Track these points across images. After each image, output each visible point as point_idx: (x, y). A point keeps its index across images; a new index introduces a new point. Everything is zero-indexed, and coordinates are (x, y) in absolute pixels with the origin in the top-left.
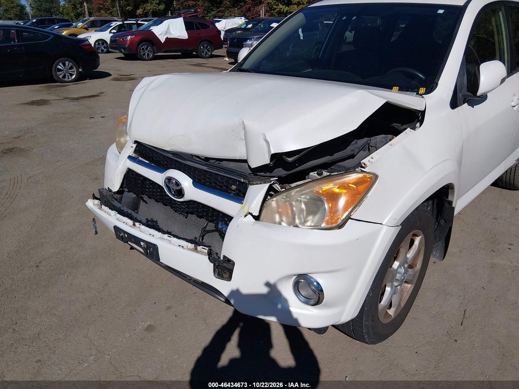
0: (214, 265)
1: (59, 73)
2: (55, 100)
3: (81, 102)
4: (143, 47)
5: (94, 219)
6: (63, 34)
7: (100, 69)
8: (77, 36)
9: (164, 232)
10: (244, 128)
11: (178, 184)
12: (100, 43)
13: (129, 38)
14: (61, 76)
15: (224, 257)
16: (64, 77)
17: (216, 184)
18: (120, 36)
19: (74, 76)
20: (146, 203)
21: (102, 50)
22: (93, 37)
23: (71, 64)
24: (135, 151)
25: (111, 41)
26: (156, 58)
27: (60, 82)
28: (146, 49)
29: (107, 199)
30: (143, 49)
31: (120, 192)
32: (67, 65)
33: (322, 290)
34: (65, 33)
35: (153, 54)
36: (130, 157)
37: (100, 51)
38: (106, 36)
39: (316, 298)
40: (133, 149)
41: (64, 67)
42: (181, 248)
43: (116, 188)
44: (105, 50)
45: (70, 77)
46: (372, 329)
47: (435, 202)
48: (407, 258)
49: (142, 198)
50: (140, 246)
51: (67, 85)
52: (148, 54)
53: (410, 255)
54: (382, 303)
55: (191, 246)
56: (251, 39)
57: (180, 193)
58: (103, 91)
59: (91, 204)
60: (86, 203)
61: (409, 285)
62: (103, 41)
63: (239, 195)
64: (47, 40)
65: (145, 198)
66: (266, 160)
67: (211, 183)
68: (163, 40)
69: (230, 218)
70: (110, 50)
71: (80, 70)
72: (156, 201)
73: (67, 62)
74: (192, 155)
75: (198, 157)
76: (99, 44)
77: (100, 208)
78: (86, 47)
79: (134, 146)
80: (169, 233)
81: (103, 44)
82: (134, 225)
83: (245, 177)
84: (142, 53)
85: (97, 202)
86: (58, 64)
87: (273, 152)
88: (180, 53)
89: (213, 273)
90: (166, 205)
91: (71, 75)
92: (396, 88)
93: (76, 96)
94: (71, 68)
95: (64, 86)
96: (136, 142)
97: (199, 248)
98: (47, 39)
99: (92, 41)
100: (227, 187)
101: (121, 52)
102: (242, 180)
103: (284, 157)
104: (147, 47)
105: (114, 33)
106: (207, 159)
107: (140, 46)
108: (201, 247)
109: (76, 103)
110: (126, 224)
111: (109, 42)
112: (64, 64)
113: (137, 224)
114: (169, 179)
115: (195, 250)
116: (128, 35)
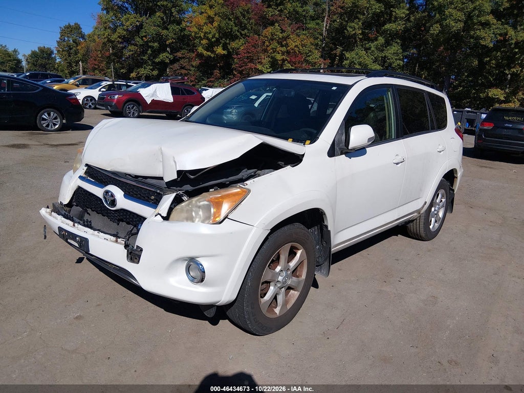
0: (128, 251)
1: (43, 122)
2: (34, 145)
3: (60, 148)
4: (129, 106)
5: (45, 226)
6: (54, 88)
7: (84, 122)
8: (67, 91)
9: (95, 230)
10: (162, 153)
11: (112, 195)
12: (89, 99)
13: (116, 97)
14: (44, 125)
15: (137, 246)
16: (48, 126)
17: (140, 195)
18: (108, 95)
19: (57, 126)
20: (90, 215)
21: (90, 106)
22: (82, 94)
23: (56, 115)
24: (86, 173)
25: (99, 98)
26: (139, 117)
27: (42, 130)
28: (132, 108)
29: (58, 209)
30: (129, 108)
31: (70, 205)
32: (52, 115)
33: (204, 272)
34: (56, 87)
35: (139, 114)
36: (81, 177)
37: (88, 107)
38: (95, 93)
39: (199, 278)
40: (84, 171)
41: (49, 117)
42: (106, 240)
43: (66, 202)
44: (93, 106)
45: (53, 127)
46: (253, 316)
47: (319, 227)
48: (289, 266)
49: (86, 211)
50: (75, 241)
51: (49, 134)
52: (133, 113)
53: (293, 264)
54: (265, 298)
55: (113, 239)
56: (231, 108)
57: (113, 203)
58: (82, 140)
59: (44, 212)
60: (40, 211)
61: (296, 292)
62: (92, 98)
63: (155, 203)
64: (37, 91)
65: (89, 211)
66: (174, 176)
67: (137, 195)
68: (149, 101)
69: (145, 219)
70: (97, 106)
71: (64, 121)
72: (97, 213)
73: (52, 113)
74: (126, 174)
75: (130, 175)
76: (87, 100)
77: (51, 215)
78: (72, 101)
79: (86, 168)
80: (99, 230)
81: (91, 100)
82: (74, 225)
83: (161, 189)
84: (127, 112)
85: (48, 210)
86: (43, 114)
87: (178, 169)
88: (165, 115)
89: (126, 258)
90: (104, 216)
91: (55, 125)
92: (290, 140)
93: (55, 144)
94: (56, 118)
95: (46, 134)
96: (87, 165)
97: (119, 240)
98: (35, 90)
99: (80, 98)
100: (149, 198)
101: (107, 109)
102: (158, 191)
103: (188, 174)
104: (133, 107)
105: (103, 91)
106: (137, 177)
107: (126, 105)
108: (121, 239)
109: (54, 149)
110: (68, 225)
111: (97, 99)
112: (49, 115)
113: (76, 224)
114: (107, 192)
115: (116, 241)
116: (116, 94)
